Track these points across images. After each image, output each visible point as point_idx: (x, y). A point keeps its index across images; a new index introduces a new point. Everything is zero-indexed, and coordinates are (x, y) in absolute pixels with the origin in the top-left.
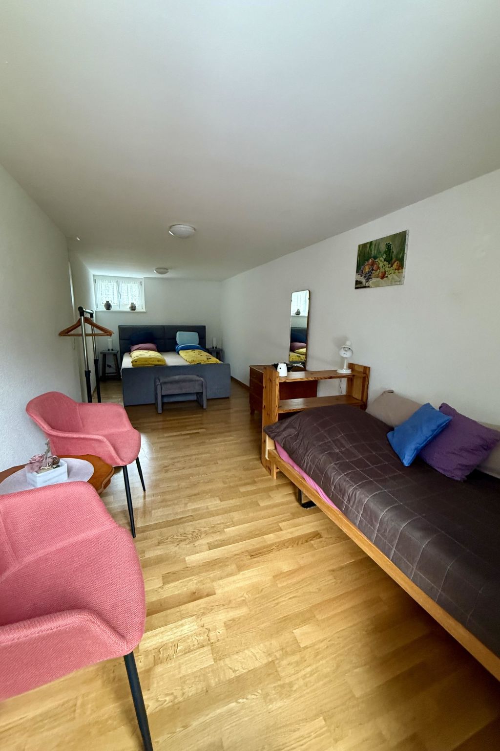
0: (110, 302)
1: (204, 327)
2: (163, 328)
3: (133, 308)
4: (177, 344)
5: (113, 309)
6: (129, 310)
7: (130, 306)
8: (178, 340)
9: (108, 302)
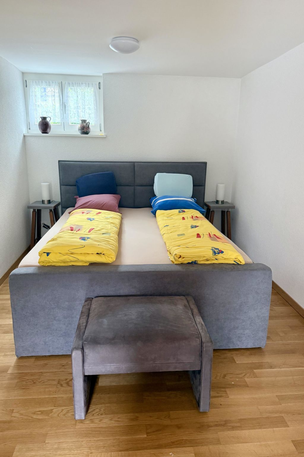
0: (48, 120)
1: (205, 164)
2: (133, 166)
3: (85, 130)
4: (155, 196)
5: (53, 131)
6: (78, 133)
7: (79, 126)
8: (157, 188)
9: (44, 119)
